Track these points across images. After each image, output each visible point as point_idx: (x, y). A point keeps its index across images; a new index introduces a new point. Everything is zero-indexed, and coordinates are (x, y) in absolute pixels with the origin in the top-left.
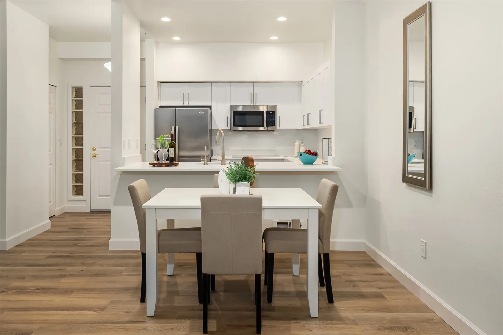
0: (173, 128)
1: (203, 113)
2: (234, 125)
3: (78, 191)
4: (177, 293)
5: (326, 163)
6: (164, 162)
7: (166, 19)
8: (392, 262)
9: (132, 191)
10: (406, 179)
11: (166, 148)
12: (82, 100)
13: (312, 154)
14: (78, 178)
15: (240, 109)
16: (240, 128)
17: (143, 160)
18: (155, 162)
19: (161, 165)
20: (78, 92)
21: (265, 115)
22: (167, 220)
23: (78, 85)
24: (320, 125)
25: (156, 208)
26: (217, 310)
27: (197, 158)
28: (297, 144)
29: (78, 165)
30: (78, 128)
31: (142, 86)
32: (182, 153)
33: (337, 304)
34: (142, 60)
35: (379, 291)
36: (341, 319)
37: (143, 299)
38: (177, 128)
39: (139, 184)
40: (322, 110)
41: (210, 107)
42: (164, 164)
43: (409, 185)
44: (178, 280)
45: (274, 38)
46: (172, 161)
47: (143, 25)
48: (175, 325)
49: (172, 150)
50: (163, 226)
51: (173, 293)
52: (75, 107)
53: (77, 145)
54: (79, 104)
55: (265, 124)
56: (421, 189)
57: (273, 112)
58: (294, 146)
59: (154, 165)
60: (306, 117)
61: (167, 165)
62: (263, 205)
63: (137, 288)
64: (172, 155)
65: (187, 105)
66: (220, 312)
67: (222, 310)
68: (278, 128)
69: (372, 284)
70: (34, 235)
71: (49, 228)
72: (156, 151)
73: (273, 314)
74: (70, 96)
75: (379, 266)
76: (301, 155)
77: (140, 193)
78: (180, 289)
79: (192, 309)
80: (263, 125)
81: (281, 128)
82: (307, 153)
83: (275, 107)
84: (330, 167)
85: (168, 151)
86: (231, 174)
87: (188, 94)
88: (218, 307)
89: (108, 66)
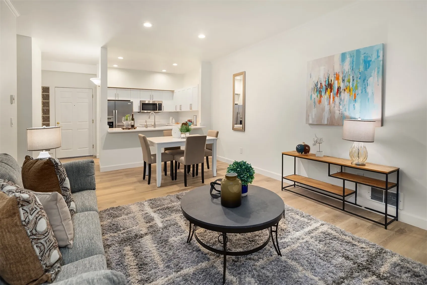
0: (114, 111)
1: (130, 104)
2: (142, 110)
5: (196, 125)
15: (147, 102)
16: (146, 111)
18: (124, 127)
19: (127, 129)
21: (158, 105)
24: (181, 110)
25: (162, 144)
28: (171, 118)
38: (116, 111)
41: (132, 102)
42: (130, 128)
46: (133, 127)
49: (133, 122)
53: (44, 122)
55: (158, 109)
57: (161, 104)
58: (170, 119)
59: (124, 129)
60: (175, 107)
64: (133, 124)
65: (117, 99)
80: (157, 110)
81: (164, 111)
83: (162, 101)
87: (118, 94)
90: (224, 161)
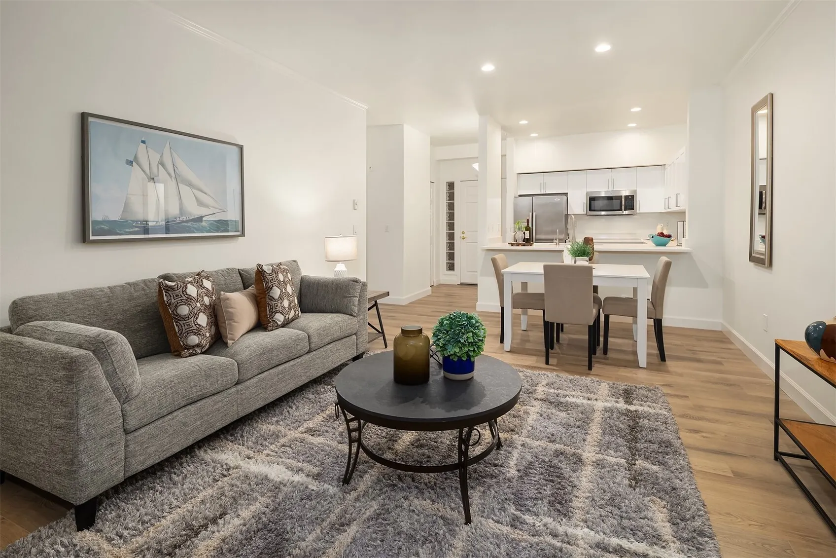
0: (531, 214)
1: (560, 199)
2: (590, 210)
3: (451, 267)
4: (528, 341)
5: (681, 244)
6: (520, 242)
7: (524, 122)
8: (742, 339)
9: (494, 261)
10: (752, 258)
11: (522, 231)
12: (454, 193)
13: (665, 236)
14: (451, 256)
15: (602, 195)
16: (597, 213)
17: (504, 241)
18: (513, 242)
19: (518, 245)
20: (451, 186)
21: (623, 200)
22: (522, 282)
23: (451, 180)
24: (677, 209)
25: (511, 273)
26: (559, 354)
27: (551, 241)
28: (659, 227)
29: (451, 246)
30: (451, 216)
31: (504, 178)
32: (539, 237)
33: (669, 362)
34: (504, 156)
35: (719, 359)
36: (668, 372)
37: (502, 341)
38: (534, 214)
39: (499, 257)
40: (679, 194)
41: (566, 194)
42: (521, 244)
43: (755, 265)
44: (530, 333)
45: (633, 125)
46: (528, 241)
47: (504, 128)
48: (526, 358)
49: (527, 233)
50: (518, 289)
51: (525, 340)
52: (448, 198)
53: (450, 230)
54: (451, 196)
55: (623, 208)
56: (761, 266)
57: (633, 196)
59: (512, 245)
60: (667, 200)
61: (524, 245)
62: (593, 274)
63: (497, 335)
64: (527, 236)
65: (545, 193)
66: (561, 355)
67: (562, 354)
68: (638, 211)
69: (715, 354)
70: (420, 297)
71: (431, 293)
72: (514, 234)
73: (607, 361)
74: (444, 190)
75: (732, 343)
76: (653, 237)
77: (500, 263)
78: (531, 339)
79: (540, 351)
80: (621, 210)
81: (641, 211)
82: (660, 236)
83: (635, 191)
84: (683, 248)
85: (524, 233)
86: (572, 250)
87: (545, 183)
88: (560, 352)
89: (476, 166)
90: (738, 346)
